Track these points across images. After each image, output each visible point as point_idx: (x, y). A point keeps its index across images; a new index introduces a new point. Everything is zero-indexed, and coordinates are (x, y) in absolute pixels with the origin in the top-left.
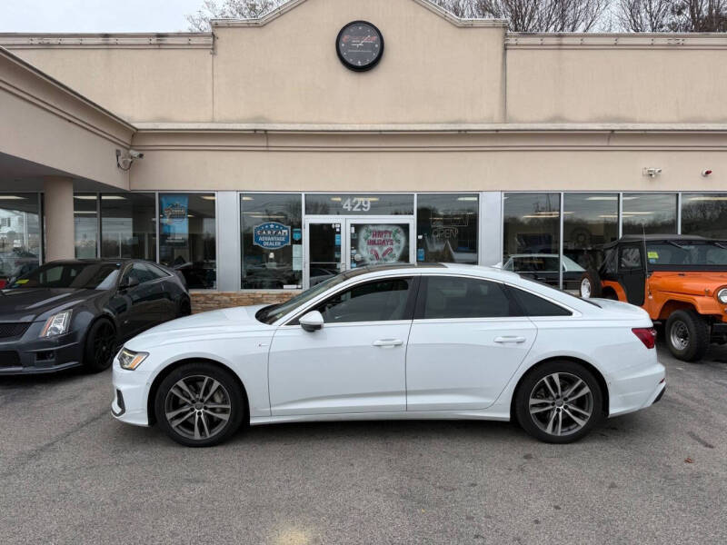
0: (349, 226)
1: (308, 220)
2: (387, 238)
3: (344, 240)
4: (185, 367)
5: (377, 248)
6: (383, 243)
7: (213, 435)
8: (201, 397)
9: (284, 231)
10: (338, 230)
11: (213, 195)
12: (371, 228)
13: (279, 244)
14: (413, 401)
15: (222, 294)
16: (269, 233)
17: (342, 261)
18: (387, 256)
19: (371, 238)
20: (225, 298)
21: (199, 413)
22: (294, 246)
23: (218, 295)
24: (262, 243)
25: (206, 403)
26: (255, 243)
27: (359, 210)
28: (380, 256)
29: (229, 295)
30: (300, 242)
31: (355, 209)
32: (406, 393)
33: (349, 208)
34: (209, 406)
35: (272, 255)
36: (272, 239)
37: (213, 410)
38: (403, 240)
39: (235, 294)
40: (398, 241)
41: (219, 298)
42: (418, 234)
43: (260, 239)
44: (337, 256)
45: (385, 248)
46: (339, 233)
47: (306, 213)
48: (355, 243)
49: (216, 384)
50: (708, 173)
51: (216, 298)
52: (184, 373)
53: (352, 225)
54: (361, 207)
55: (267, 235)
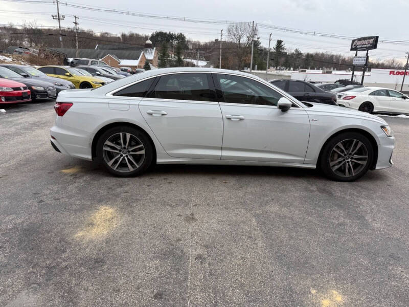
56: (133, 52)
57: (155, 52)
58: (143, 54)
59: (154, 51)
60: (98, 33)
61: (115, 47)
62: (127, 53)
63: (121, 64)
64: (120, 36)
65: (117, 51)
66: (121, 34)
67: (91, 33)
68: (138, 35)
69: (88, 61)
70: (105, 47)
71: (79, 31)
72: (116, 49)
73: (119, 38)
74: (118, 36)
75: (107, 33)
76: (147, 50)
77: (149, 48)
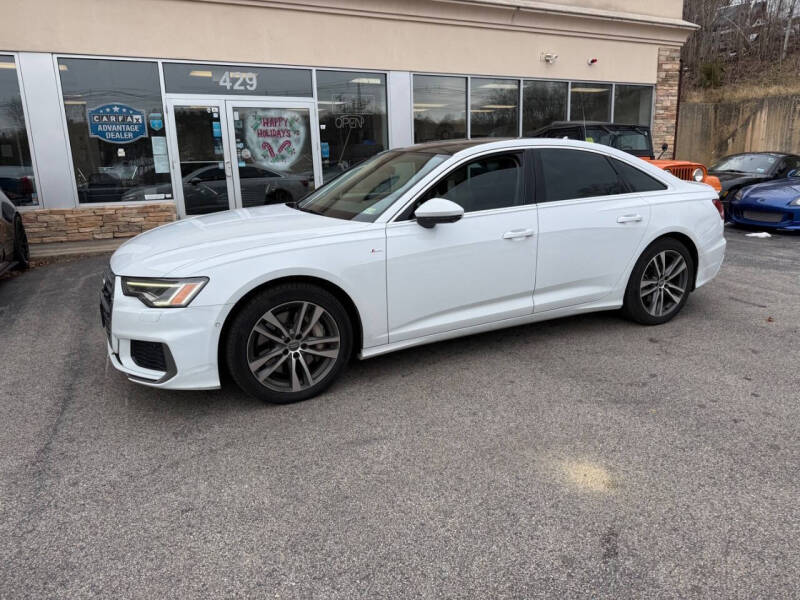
0: (230, 111)
1: (172, 101)
2: (283, 127)
3: (227, 130)
4: (272, 292)
5: (269, 140)
6: (277, 135)
7: (317, 381)
8: (298, 332)
9: (135, 117)
10: (215, 116)
11: (11, 59)
12: (260, 114)
13: (130, 135)
14: (541, 300)
15: (51, 212)
16: (113, 119)
17: (226, 160)
18: (284, 152)
19: (261, 127)
20: (57, 217)
21: (296, 354)
22: (153, 138)
23: (44, 214)
24: (103, 134)
25: (306, 338)
26: (92, 136)
27: (242, 88)
28: (276, 151)
29: (62, 213)
30: (162, 133)
31: (236, 87)
32: (534, 293)
33: (228, 85)
34: (309, 343)
35: (121, 153)
36: (119, 128)
37: (313, 347)
38: (302, 130)
39: (72, 212)
40: (297, 132)
41: (46, 218)
42: (321, 123)
43: (100, 128)
44: (217, 152)
45: (282, 141)
46: (218, 120)
47: (166, 92)
48: (241, 135)
49: (319, 311)
50: (593, 61)
51: (40, 218)
52: (273, 302)
53: (235, 109)
54: (244, 83)
55: (109, 123)
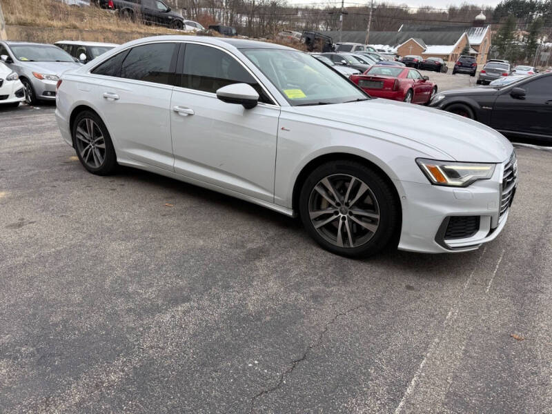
56: (449, 34)
57: (488, 32)
58: (466, 35)
59: (486, 30)
60: (414, 9)
61: (427, 27)
62: (439, 35)
63: (426, 52)
64: (447, 11)
65: (427, 33)
66: (449, 7)
67: (404, 9)
68: (476, 7)
69: (352, 46)
70: (412, 27)
71: (375, 7)
72: (427, 30)
73: (444, 13)
74: (442, 11)
75: (428, 8)
76: (474, 30)
77: (480, 26)
